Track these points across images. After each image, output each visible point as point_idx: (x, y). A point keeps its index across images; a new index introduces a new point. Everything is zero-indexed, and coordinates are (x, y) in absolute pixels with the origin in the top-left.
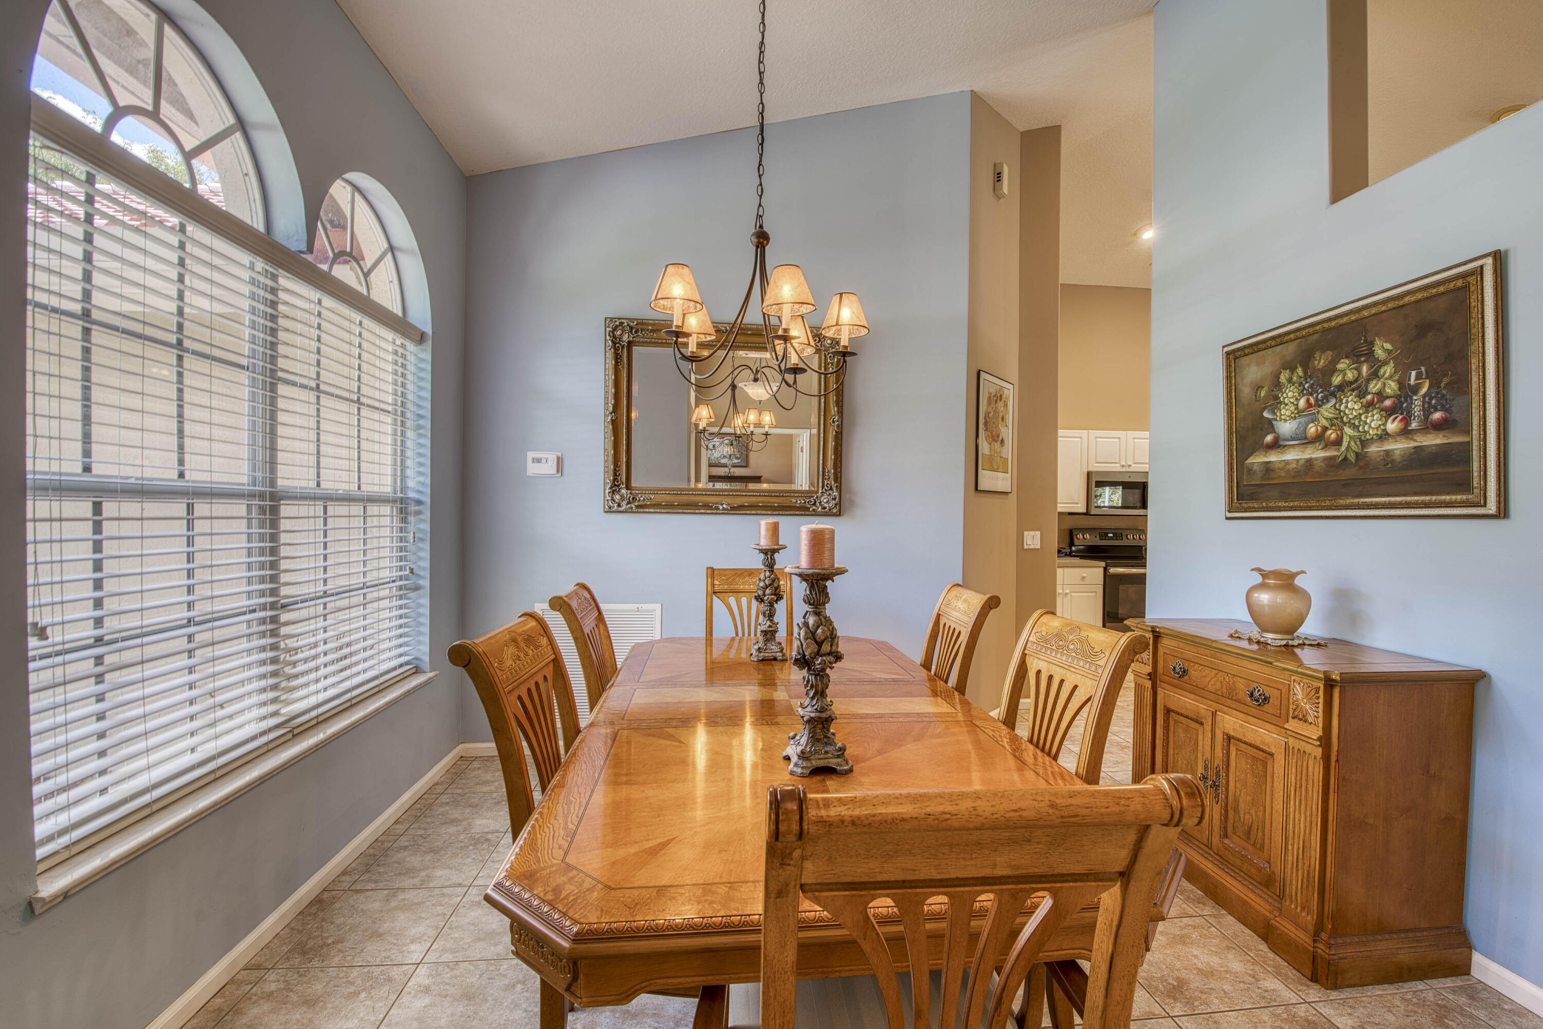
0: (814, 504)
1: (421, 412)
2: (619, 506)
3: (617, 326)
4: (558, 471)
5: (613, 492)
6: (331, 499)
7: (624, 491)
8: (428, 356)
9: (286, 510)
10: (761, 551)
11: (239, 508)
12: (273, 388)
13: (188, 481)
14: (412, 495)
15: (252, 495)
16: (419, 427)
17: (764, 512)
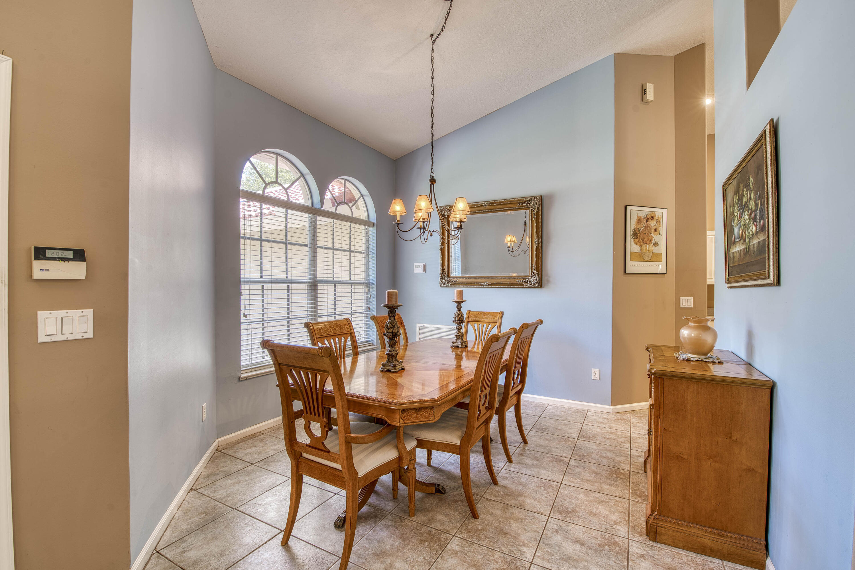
0: (527, 282)
1: (373, 252)
2: (444, 284)
3: (442, 210)
4: (424, 271)
5: (442, 279)
6: (337, 283)
7: (446, 278)
8: (375, 231)
9: (320, 287)
10: (456, 302)
11: (305, 286)
12: (315, 249)
13: (289, 279)
14: (371, 281)
15: (309, 283)
16: (373, 257)
17: (504, 286)
